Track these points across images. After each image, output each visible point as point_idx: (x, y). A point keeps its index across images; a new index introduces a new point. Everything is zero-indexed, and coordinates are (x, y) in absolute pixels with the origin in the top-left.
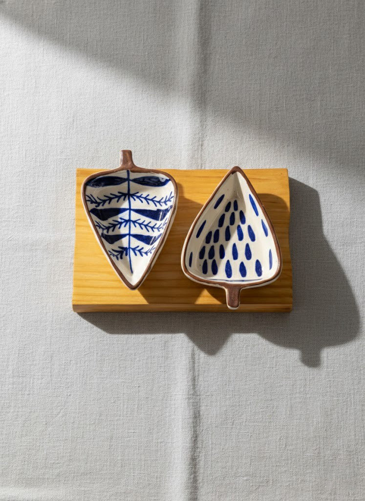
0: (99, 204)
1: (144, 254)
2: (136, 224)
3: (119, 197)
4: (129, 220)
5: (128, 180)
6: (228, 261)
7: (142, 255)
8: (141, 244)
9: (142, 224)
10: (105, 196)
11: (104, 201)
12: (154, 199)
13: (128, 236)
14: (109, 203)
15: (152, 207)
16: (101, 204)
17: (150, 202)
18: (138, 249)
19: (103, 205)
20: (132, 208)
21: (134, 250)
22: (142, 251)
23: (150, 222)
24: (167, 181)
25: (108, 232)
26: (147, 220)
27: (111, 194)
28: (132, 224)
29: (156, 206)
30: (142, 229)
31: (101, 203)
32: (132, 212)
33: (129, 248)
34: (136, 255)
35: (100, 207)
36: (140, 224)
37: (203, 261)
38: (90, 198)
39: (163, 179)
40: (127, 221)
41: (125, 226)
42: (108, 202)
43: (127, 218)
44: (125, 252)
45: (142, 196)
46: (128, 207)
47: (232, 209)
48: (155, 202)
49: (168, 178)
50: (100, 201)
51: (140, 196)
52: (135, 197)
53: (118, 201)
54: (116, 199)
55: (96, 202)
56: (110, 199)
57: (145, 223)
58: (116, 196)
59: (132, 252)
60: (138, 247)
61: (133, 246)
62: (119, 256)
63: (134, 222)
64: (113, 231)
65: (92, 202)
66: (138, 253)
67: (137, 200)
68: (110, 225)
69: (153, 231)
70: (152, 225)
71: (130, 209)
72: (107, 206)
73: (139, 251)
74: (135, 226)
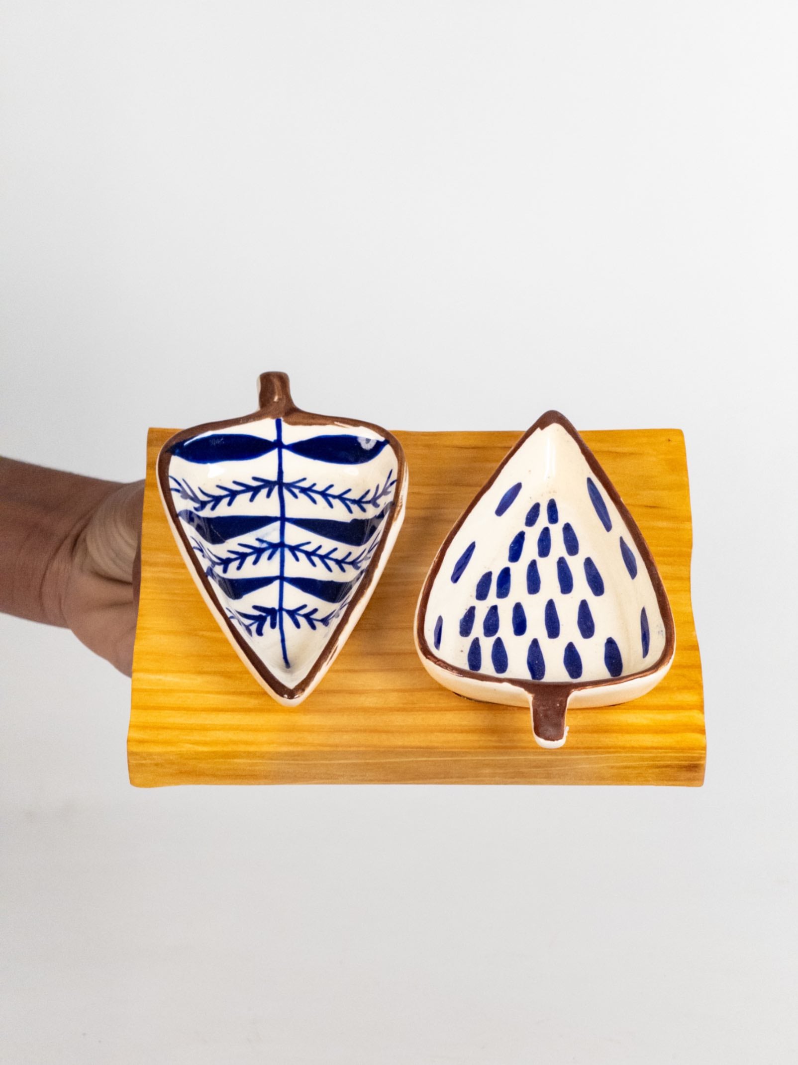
0: (203, 505)
1: (318, 625)
2: (299, 554)
3: (255, 491)
4: (282, 545)
5: (278, 444)
6: (535, 643)
7: (313, 627)
8: (312, 601)
9: (314, 553)
10: (218, 486)
11: (217, 500)
12: (346, 496)
13: (277, 583)
14: (230, 504)
15: (339, 514)
16: (210, 506)
17: (336, 503)
18: (302, 612)
19: (213, 508)
20: (288, 515)
21: (292, 614)
22: (314, 616)
23: (335, 549)
24: (379, 446)
25: (225, 571)
26: (327, 544)
27: (235, 482)
28: (288, 554)
29: (350, 511)
30: (314, 564)
31: (209, 502)
32: (288, 526)
33: (281, 609)
34: (298, 625)
35: (206, 513)
36: (309, 555)
37: (469, 640)
38: (179, 484)
39: (368, 441)
40: (274, 547)
41: (270, 558)
42: (227, 500)
43: (276, 539)
44: (269, 619)
45: (315, 488)
46: (277, 514)
47: (543, 520)
48: (348, 503)
49: (382, 439)
50: (205, 499)
51: (310, 489)
52: (296, 491)
53: (252, 499)
54: (249, 494)
55: (195, 499)
56: (233, 494)
57: (322, 552)
58: (248, 488)
59: (286, 618)
60: (304, 606)
61: (289, 605)
62: (254, 628)
63: (294, 549)
64: (239, 568)
65: (185, 496)
66: (302, 621)
67: (301, 496)
68: (233, 556)
69: (343, 570)
70: (338, 555)
71: (283, 519)
72: (223, 510)
73: (307, 616)
74: (297, 559)
